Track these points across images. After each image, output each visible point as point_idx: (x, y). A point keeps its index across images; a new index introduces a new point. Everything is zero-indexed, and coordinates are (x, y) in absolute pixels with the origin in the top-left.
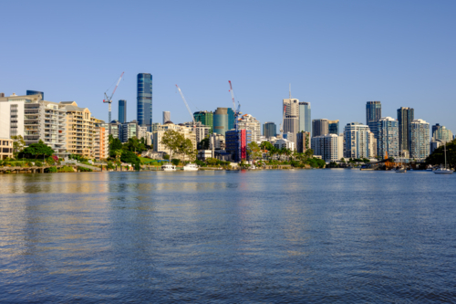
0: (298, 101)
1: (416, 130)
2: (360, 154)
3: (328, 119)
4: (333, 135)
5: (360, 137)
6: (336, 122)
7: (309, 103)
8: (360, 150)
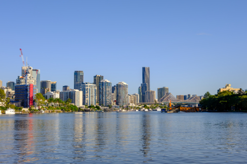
0: (32, 69)
1: (121, 88)
2: (91, 103)
3: (51, 81)
4: (77, 90)
5: (91, 92)
6: (55, 83)
7: (39, 70)
8: (91, 100)
